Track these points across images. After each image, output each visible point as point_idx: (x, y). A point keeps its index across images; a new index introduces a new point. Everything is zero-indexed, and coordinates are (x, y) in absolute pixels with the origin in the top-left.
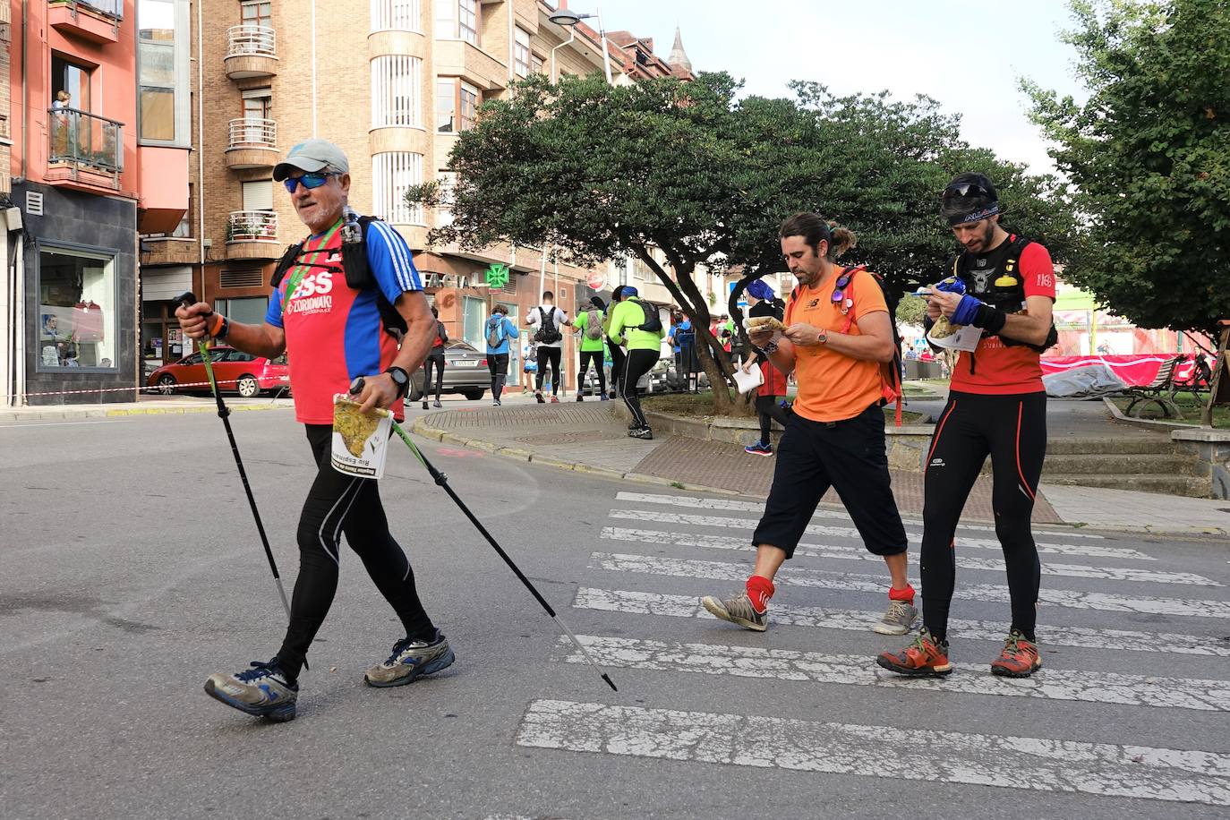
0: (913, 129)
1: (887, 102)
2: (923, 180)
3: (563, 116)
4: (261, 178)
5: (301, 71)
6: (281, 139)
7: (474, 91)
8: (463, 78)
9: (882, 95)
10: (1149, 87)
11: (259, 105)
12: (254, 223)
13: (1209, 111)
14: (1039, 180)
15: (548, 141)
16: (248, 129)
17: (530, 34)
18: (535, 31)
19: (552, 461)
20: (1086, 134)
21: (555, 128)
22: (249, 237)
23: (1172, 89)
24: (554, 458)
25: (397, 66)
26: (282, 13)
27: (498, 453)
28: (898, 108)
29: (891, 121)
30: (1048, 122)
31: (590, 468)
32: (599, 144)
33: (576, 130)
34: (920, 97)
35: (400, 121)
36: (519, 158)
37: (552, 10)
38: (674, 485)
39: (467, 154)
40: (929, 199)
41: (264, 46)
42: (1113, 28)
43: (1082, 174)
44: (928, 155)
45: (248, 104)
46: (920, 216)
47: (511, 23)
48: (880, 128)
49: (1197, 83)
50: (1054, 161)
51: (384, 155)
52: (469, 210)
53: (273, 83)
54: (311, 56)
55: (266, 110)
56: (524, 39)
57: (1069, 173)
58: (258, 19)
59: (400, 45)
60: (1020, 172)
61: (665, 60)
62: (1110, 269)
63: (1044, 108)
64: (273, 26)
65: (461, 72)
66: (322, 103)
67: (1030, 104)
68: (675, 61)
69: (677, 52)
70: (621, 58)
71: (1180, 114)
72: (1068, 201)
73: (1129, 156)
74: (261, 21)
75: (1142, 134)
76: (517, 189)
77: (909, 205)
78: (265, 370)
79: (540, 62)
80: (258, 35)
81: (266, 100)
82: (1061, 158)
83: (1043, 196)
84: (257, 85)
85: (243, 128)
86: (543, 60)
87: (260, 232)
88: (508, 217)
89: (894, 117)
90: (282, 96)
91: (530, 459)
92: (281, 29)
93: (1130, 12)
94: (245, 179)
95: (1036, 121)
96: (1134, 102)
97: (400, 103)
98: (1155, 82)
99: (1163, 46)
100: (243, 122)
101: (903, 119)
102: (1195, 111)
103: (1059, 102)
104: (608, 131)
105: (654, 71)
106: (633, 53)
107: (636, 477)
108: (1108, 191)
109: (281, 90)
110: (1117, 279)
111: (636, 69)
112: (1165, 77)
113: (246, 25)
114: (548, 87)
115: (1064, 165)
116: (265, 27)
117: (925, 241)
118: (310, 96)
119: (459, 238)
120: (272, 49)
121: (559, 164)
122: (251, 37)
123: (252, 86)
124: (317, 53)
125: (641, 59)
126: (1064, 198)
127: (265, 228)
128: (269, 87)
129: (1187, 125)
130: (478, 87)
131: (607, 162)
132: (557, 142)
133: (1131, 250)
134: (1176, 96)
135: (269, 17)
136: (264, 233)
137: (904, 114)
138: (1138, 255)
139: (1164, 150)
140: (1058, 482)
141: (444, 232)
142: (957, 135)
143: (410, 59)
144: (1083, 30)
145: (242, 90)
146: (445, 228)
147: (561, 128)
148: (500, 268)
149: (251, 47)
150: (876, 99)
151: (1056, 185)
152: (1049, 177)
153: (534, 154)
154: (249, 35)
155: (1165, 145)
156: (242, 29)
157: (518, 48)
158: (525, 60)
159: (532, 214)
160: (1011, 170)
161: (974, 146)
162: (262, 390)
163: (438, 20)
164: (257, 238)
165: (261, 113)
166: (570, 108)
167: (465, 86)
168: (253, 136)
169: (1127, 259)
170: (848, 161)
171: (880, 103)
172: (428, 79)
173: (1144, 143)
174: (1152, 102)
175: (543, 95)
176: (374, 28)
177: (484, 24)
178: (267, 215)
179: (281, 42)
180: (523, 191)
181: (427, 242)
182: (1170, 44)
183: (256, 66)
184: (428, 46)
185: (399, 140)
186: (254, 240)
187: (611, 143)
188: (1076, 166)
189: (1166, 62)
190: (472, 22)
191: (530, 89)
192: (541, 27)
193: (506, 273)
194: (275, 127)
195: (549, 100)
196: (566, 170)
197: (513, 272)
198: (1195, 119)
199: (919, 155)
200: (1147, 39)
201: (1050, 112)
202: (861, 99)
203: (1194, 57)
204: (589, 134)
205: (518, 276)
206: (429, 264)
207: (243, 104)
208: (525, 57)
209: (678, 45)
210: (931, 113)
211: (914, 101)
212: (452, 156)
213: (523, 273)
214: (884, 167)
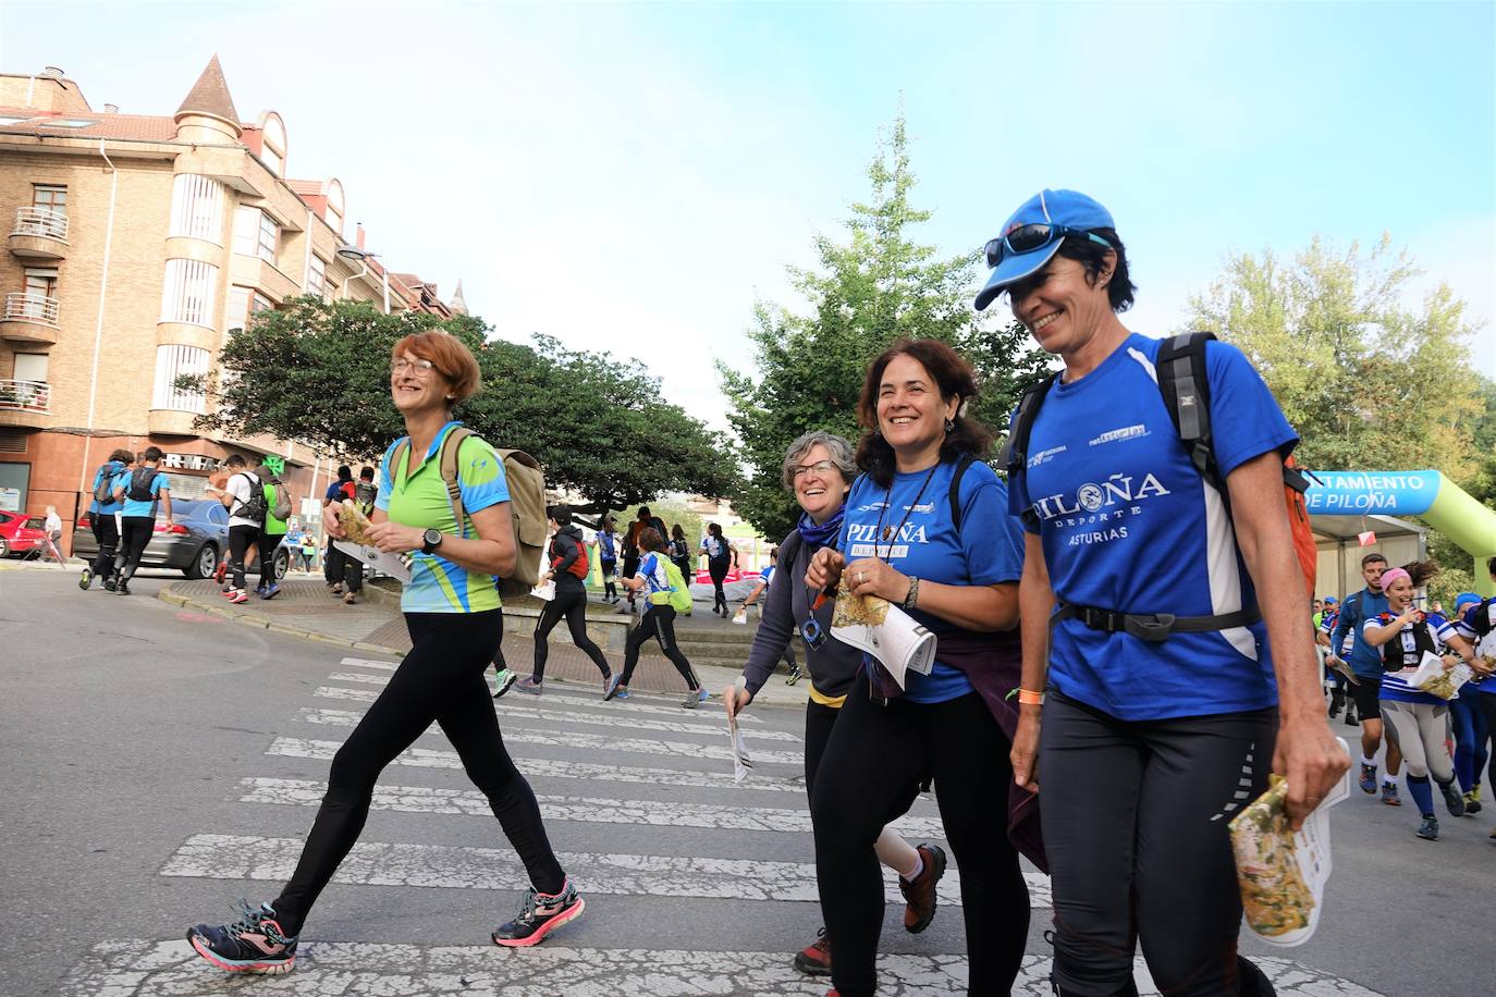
0: (626, 383)
1: (609, 361)
2: (628, 423)
3: (334, 332)
4: (36, 351)
5: (92, 259)
6: (63, 318)
7: (267, 303)
8: (257, 290)
9: (605, 355)
10: (797, 377)
11: (44, 284)
12: (23, 393)
13: (835, 399)
14: (714, 434)
15: (315, 351)
16: (28, 304)
17: (325, 263)
18: (331, 261)
19: (288, 629)
20: (759, 407)
21: (326, 341)
22: (16, 406)
23: (812, 380)
24: (291, 627)
25: (193, 268)
26: (78, 204)
27: (238, 620)
28: (617, 366)
29: (610, 375)
30: (733, 394)
31: (322, 637)
32: (364, 360)
33: (343, 346)
34: (634, 360)
35: (190, 318)
36: (290, 362)
37: (346, 244)
39: (236, 352)
40: (631, 439)
41: (55, 230)
42: (782, 332)
43: (749, 434)
44: (636, 405)
45: (30, 281)
46: (623, 451)
47: (309, 251)
48: (602, 379)
49: (829, 379)
50: (730, 422)
51: (176, 347)
52: (241, 402)
53: (62, 266)
54: (104, 247)
55: (49, 290)
56: (320, 266)
57: (741, 433)
58: (52, 205)
59: (197, 251)
60: (702, 426)
61: (446, 304)
62: (762, 507)
63: (731, 383)
64: (66, 213)
65: (257, 285)
66: (111, 291)
67: (722, 380)
68: (455, 306)
69: (458, 299)
70: (407, 296)
71: (816, 399)
72: (733, 452)
73: (782, 425)
74: (55, 207)
75: (792, 410)
76: (283, 389)
77: (616, 442)
78: (18, 534)
79: (333, 288)
80: (50, 220)
81: (51, 280)
82: (735, 421)
83: (716, 447)
84: (43, 265)
85: (22, 302)
86: (336, 287)
87: (29, 402)
88: (271, 412)
89: (613, 372)
90: (69, 278)
91: (267, 627)
92: (75, 218)
93: (793, 321)
94: (19, 351)
95: (726, 392)
96: (787, 386)
97: (192, 303)
98: (801, 374)
99: (809, 349)
100: (23, 297)
101: (619, 375)
102: (826, 398)
103: (742, 381)
104: (373, 351)
105: (435, 311)
106: (418, 294)
107: (364, 646)
108: (766, 449)
109: (68, 274)
110: (767, 514)
111: (419, 307)
112: (807, 371)
113: (37, 208)
114: (322, 307)
115: (736, 426)
116: (57, 213)
117: (625, 471)
118: (99, 283)
119: (224, 426)
120: (64, 235)
121: (324, 373)
122: (42, 220)
124: (111, 246)
125: (425, 299)
126: (731, 449)
127: (36, 399)
128: (56, 269)
129: (820, 408)
130: (271, 300)
131: (368, 376)
132: (324, 354)
133: (777, 494)
134: (814, 386)
135: (64, 205)
136: (34, 403)
137: (621, 371)
138: (782, 498)
139: (804, 424)
140: (709, 664)
141: (210, 419)
142: (658, 392)
143: (201, 265)
144: (761, 331)
145: (25, 267)
146: (212, 415)
147: (330, 342)
148: (276, 460)
149: (41, 230)
150: (601, 357)
151: (726, 440)
152: (722, 433)
153: (305, 362)
154: (40, 217)
155: (805, 420)
156: (33, 211)
157: (313, 273)
158: (319, 284)
159: (293, 413)
160: (695, 424)
161: (671, 403)
162: (11, 552)
163: (239, 237)
164: (25, 406)
165: (44, 291)
166: (341, 328)
167: (257, 297)
168: (33, 311)
169: (774, 501)
170: (571, 401)
171: (604, 361)
172: (222, 285)
173: (791, 417)
174: (799, 388)
175: (317, 312)
176: (174, 231)
177: (283, 248)
178: (40, 387)
179: (73, 230)
180: (287, 391)
181: (192, 426)
182: (814, 348)
183: (44, 247)
184: (226, 257)
185: (188, 335)
186: (21, 408)
187: (374, 361)
188: (745, 428)
189: (809, 361)
190: (272, 243)
191: (306, 305)
192: (336, 258)
193: (282, 465)
194: (58, 306)
195: (323, 318)
196: (330, 378)
197: (289, 464)
198: (825, 403)
199: (628, 405)
200: (798, 342)
201: (735, 387)
202: (589, 355)
203: (827, 360)
204: (355, 350)
205: (293, 469)
206: (206, 449)
207: (25, 281)
208: (319, 281)
209: (459, 293)
210: (641, 374)
211: (629, 363)
212: (223, 353)
213: (298, 467)
214: (600, 410)
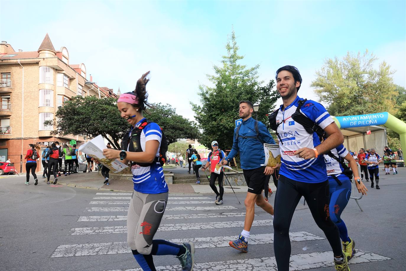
0: (166, 111)
1: (161, 105)
2: (167, 121)
3: (86, 105)
4: (6, 118)
5: (19, 91)
6: (13, 108)
7: (67, 99)
8: (64, 95)
10: (212, 104)
12: (4, 130)
13: (223, 109)
14: (191, 122)
15: (81, 111)
16: (3, 106)
17: (82, 86)
18: (84, 86)
19: (81, 186)
20: (203, 113)
21: (84, 108)
22: (2, 133)
23: (216, 105)
25: (46, 92)
26: (14, 77)
27: (67, 186)
28: (163, 106)
29: (161, 109)
30: (195, 110)
31: (90, 188)
32: (95, 112)
33: (89, 108)
34: (167, 104)
35: (47, 105)
36: (75, 114)
37: (87, 81)
38: (111, 190)
39: (60, 113)
40: (169, 126)
41: (8, 85)
42: (207, 93)
43: (200, 121)
44: (169, 116)
45: (3, 99)
46: (167, 129)
47: (77, 83)
48: (159, 110)
49: (220, 104)
50: (195, 118)
51: (42, 113)
52: (63, 126)
53: (11, 94)
54: (22, 88)
55: (8, 101)
57: (198, 121)
58: (7, 78)
59: (47, 87)
60: (188, 120)
61: (116, 94)
62: (206, 140)
63: (195, 108)
64: (11, 80)
65: (64, 94)
66: (25, 100)
67: (192, 107)
68: (118, 94)
69: (119, 92)
70: (105, 93)
71: (218, 110)
72: (197, 126)
73: (209, 117)
74: (8, 79)
75: (211, 113)
77: (165, 127)
78: (6, 168)
79: (85, 93)
80: (7, 82)
81: (8, 98)
83: (192, 125)
84: (6, 95)
85: (1, 105)
86: (86, 92)
88: (71, 129)
90: (14, 98)
91: (75, 187)
92: (13, 81)
93: (210, 89)
94: (2, 118)
95: (193, 110)
96: (210, 107)
97: (47, 101)
98: (213, 103)
99: (214, 96)
102: (220, 109)
104: (97, 109)
105: (113, 96)
106: (108, 92)
107: (102, 189)
108: (205, 125)
109: (13, 96)
110: (207, 142)
111: (109, 96)
112: (215, 102)
113: (3, 79)
114: (82, 98)
115: (197, 119)
116: (9, 80)
117: (168, 134)
118: (22, 98)
119: (59, 133)
120: (11, 86)
121: (84, 116)
122: (5, 83)
123: (4, 95)
124: (24, 88)
125: (110, 93)
126: (196, 126)
127: (7, 131)
128: (10, 95)
129: (219, 112)
130: (68, 98)
131: (96, 116)
132: (84, 111)
134: (217, 106)
135: (10, 78)
136: (7, 132)
137: (164, 108)
138: (211, 137)
139: (215, 117)
141: (55, 132)
142: (175, 112)
143: (50, 90)
144: (201, 93)
145: (1, 96)
147: (85, 108)
148: (74, 141)
149: (4, 85)
150: (159, 104)
151: (195, 123)
152: (193, 122)
153: (78, 114)
155: (215, 116)
157: (79, 89)
158: (81, 92)
159: (77, 128)
160: (186, 120)
161: (179, 115)
162: (5, 173)
163: (58, 82)
164: (5, 133)
165: (7, 102)
166: (88, 103)
167: (65, 97)
169: (209, 138)
170: (151, 117)
171: (159, 105)
172: (55, 95)
173: (212, 115)
174: (213, 107)
175: (81, 100)
176: (40, 82)
177: (70, 83)
178: (8, 128)
179: (13, 84)
180: (75, 122)
181: (50, 134)
182: (216, 96)
183: (6, 90)
184: (55, 88)
185: (47, 110)
186: (4, 134)
187: (97, 112)
188: (199, 119)
189: (215, 100)
190: (67, 83)
191: (77, 99)
192: (85, 85)
193: (76, 142)
194: (11, 105)
195: (83, 101)
196: (86, 118)
197: (77, 142)
198: (220, 111)
199: (167, 117)
200: (212, 95)
201: (196, 108)
202: (155, 104)
203: (219, 99)
204: (92, 109)
206: (55, 140)
208: (81, 91)
210: (170, 108)
211: (166, 105)
212: (57, 114)
213: (80, 142)
214: (160, 118)
